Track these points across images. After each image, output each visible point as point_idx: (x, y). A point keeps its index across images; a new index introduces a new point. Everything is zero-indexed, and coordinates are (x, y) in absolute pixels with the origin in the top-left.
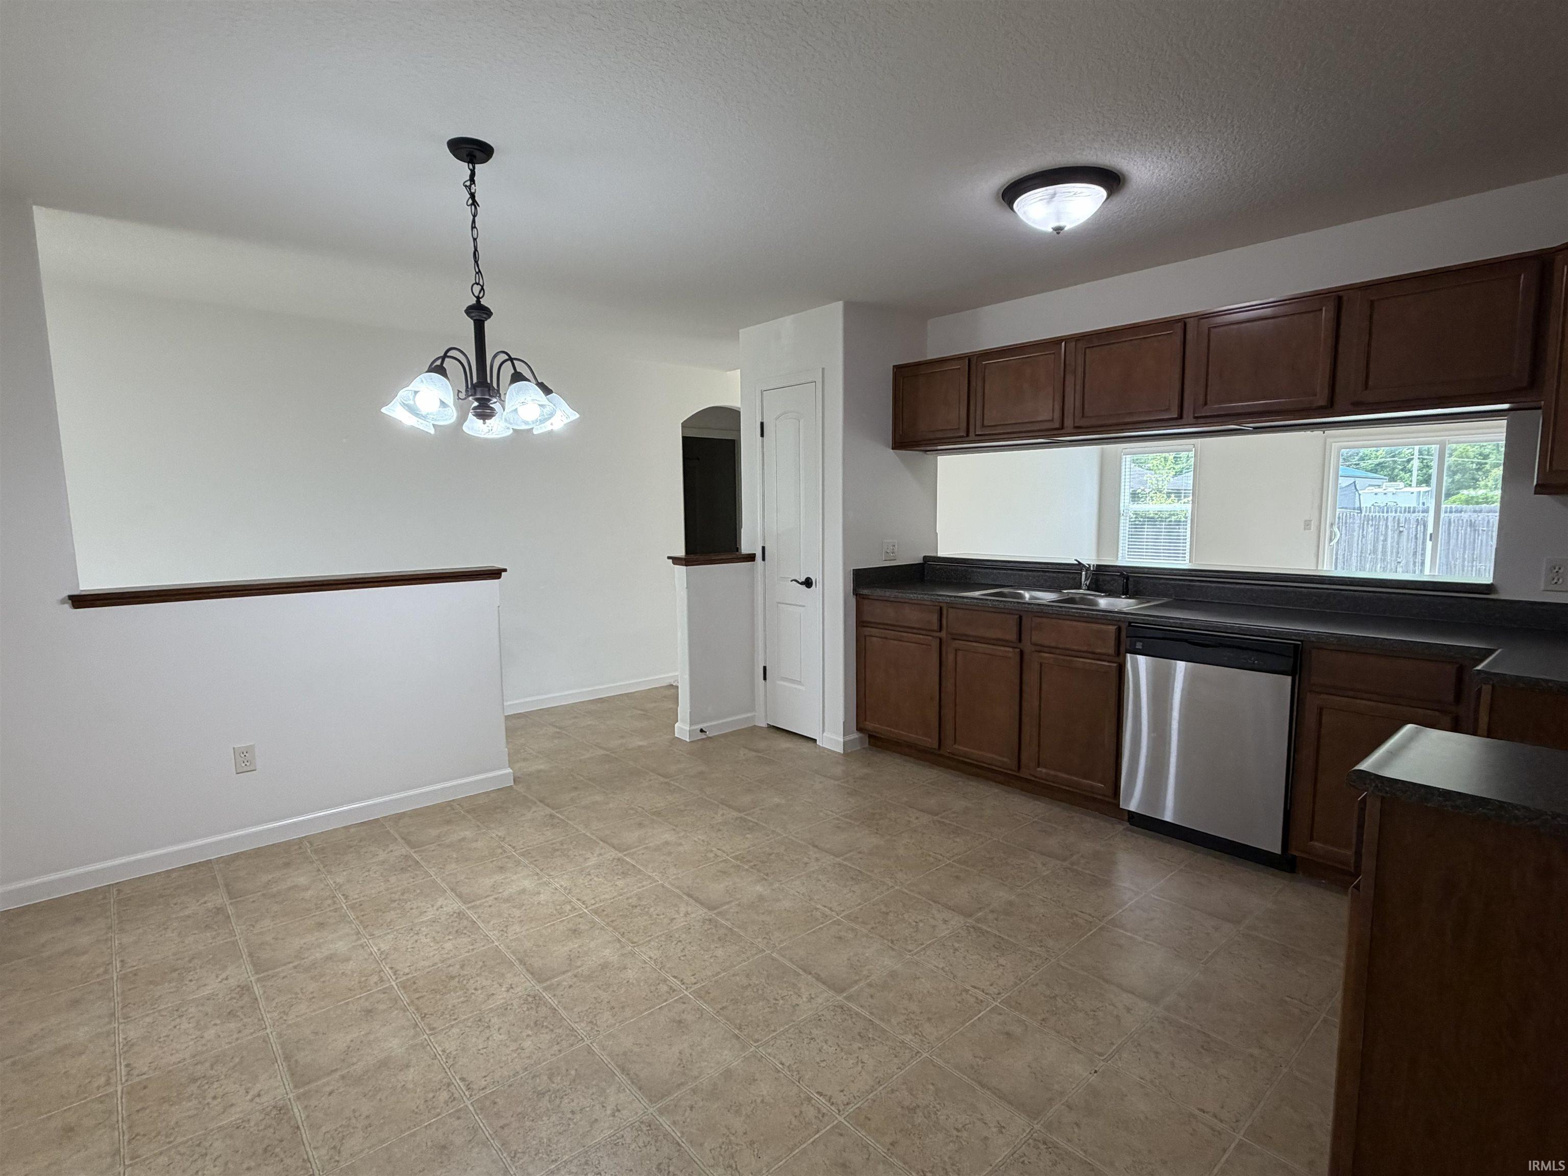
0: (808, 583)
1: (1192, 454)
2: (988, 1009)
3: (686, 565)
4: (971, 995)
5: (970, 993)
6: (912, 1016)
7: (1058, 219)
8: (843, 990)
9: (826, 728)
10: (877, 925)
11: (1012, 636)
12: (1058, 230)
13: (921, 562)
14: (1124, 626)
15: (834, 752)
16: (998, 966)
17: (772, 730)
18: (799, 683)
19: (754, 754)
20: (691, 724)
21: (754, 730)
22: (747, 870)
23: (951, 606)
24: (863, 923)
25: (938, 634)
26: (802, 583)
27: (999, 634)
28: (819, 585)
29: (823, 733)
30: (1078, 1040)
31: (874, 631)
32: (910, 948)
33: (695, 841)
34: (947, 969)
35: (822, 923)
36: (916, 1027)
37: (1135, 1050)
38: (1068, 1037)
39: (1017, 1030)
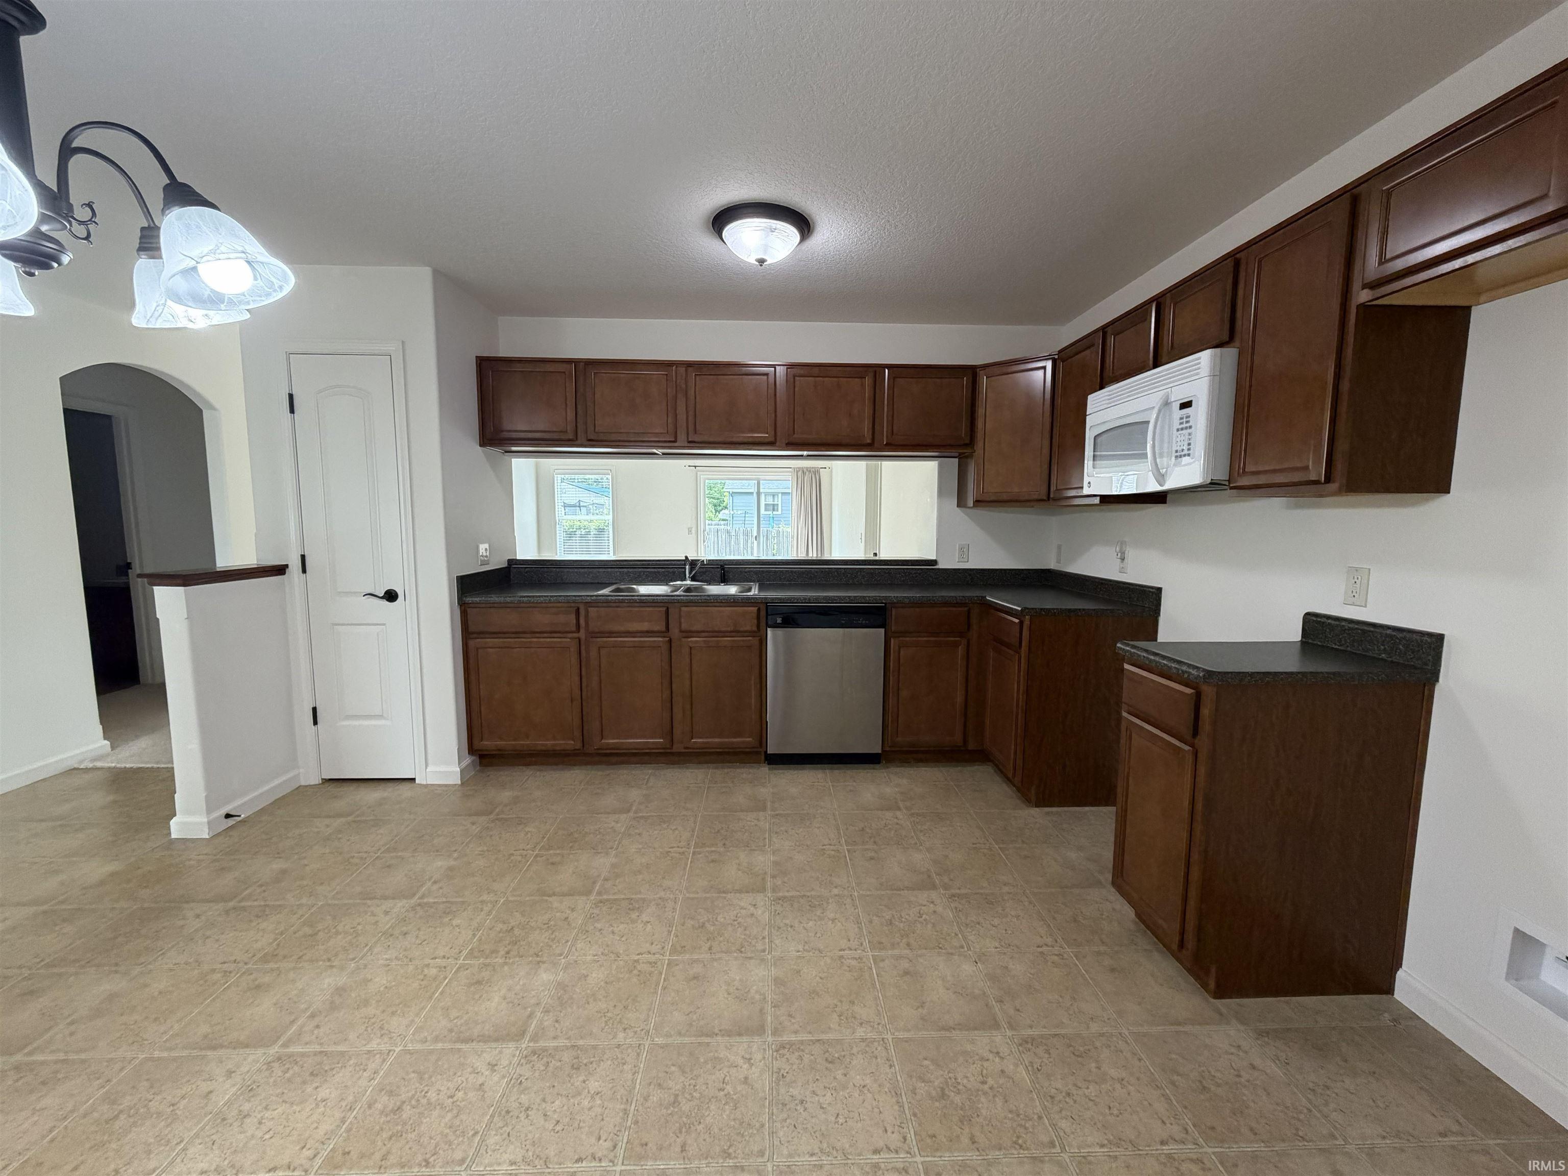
0: (391, 596)
1: (610, 477)
2: (665, 967)
3: (184, 585)
4: (643, 963)
5: (641, 961)
6: (609, 1015)
7: (765, 251)
8: (523, 1033)
9: (430, 762)
10: (510, 947)
11: (660, 627)
12: (761, 261)
13: (506, 565)
14: (763, 607)
15: (446, 786)
16: (645, 924)
17: (327, 785)
18: (381, 717)
19: (343, 820)
20: (209, 811)
21: (301, 791)
22: (294, 968)
23: (588, 604)
24: (493, 952)
25: (576, 635)
26: (382, 598)
27: (645, 626)
28: (410, 598)
29: (426, 768)
30: (743, 949)
31: (490, 641)
32: (558, 952)
33: (171, 970)
34: (606, 951)
35: (445, 978)
36: (620, 1022)
37: (778, 933)
38: (735, 952)
39: (697, 969)
